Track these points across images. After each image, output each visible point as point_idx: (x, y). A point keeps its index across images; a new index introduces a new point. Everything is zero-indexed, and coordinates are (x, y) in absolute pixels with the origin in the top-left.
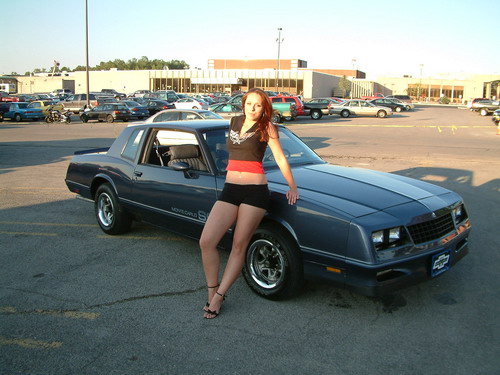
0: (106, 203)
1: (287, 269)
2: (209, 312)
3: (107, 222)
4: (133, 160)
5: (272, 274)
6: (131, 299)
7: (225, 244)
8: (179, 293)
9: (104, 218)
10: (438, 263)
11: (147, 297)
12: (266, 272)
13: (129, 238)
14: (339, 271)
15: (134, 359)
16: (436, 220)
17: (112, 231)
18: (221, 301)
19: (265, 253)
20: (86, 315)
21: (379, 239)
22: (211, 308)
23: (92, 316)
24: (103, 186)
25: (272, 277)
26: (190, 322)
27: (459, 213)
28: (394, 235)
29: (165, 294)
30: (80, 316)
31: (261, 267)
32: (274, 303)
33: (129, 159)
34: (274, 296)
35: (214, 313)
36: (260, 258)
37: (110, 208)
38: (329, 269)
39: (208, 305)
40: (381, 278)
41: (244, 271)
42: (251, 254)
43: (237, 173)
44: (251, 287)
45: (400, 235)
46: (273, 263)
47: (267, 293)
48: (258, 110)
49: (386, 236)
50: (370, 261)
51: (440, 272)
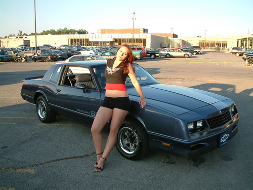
0: (42, 106)
1: (140, 144)
2: (97, 168)
3: (43, 116)
4: (56, 83)
5: (132, 145)
6: (54, 161)
7: (106, 129)
8: (81, 157)
9: (41, 114)
10: (223, 139)
11: (63, 159)
12: (128, 145)
13: (55, 125)
14: (169, 145)
16: (222, 115)
17: (46, 121)
18: (104, 162)
19: (128, 134)
20: (29, 171)
21: (191, 127)
22: (99, 166)
23: (32, 171)
24: (40, 97)
25: (132, 147)
26: (87, 174)
27: (233, 110)
28: (199, 124)
29: (74, 158)
30: (26, 171)
32: (133, 162)
33: (54, 82)
34: (133, 158)
35: (100, 168)
36: (125, 137)
37: (44, 109)
38: (164, 144)
39: (97, 164)
40: (193, 149)
41: (116, 145)
42: (120, 135)
43: (111, 91)
44: (121, 153)
45: (203, 124)
46: (132, 140)
47: (129, 156)
48: (125, 56)
49: (195, 125)
50: (187, 140)
51: (224, 144)
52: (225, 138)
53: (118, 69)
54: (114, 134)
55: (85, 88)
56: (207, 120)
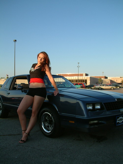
2: (22, 140)
3: (0, 113)
4: (8, 89)
8: (14, 135)
11: (1, 136)
12: (48, 126)
14: (73, 122)
16: (117, 102)
19: (48, 119)
21: (90, 108)
22: (23, 139)
25: (50, 128)
28: (98, 107)
31: (47, 124)
32: (51, 139)
34: (50, 136)
35: (24, 141)
36: (46, 121)
37: (1, 108)
38: (71, 122)
46: (50, 122)
49: (94, 107)
50: (86, 116)
51: (120, 124)
52: (121, 119)
53: (38, 68)
54: (34, 115)
55: (22, 89)
56: (104, 104)
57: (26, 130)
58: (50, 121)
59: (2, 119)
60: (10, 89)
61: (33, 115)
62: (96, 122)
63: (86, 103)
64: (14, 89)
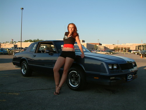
0: (24, 67)
1: (81, 80)
2: (56, 93)
3: (24, 73)
6: (31, 90)
8: (46, 89)
11: (36, 90)
12: (74, 82)
14: (98, 78)
15: (30, 104)
16: (128, 64)
19: (74, 76)
20: (15, 94)
23: (18, 94)
24: (23, 62)
25: (76, 84)
26: (49, 96)
28: (115, 67)
29: (42, 89)
30: (13, 94)
31: (73, 81)
33: (32, 52)
34: (77, 89)
35: (57, 93)
36: (72, 78)
37: (25, 68)
38: (95, 78)
39: (55, 91)
40: (112, 80)
41: (66, 82)
42: (69, 76)
45: (117, 67)
46: (77, 79)
48: (73, 29)
49: (113, 67)
50: (108, 73)
51: (130, 80)
52: (130, 77)
53: (70, 36)
55: (50, 52)
56: (119, 64)
57: (59, 85)
58: (76, 77)
59: (26, 77)
60: (35, 52)
61: (64, 72)
62: (113, 78)
63: (108, 64)
64: (39, 52)
